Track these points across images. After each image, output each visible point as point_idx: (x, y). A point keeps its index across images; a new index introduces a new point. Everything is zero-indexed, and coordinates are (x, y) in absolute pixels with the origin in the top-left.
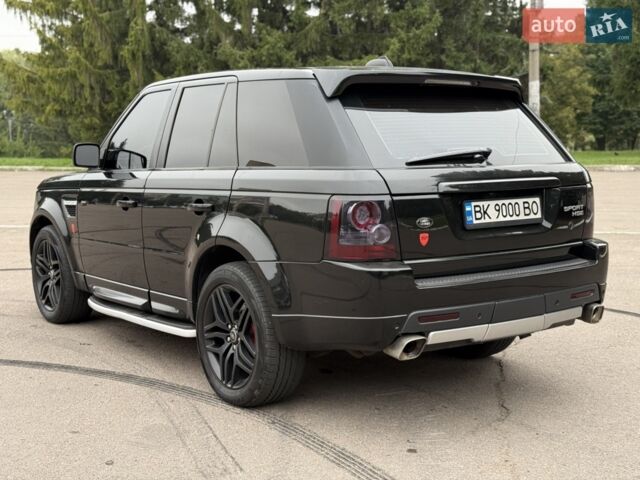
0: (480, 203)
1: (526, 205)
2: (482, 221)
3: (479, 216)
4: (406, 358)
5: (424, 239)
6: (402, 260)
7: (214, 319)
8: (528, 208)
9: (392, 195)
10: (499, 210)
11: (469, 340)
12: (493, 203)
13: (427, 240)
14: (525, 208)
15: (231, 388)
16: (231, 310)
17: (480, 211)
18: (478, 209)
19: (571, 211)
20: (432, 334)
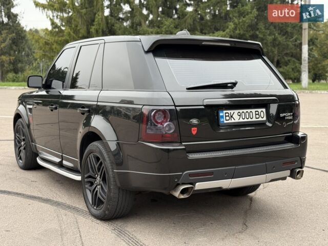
0: (229, 112)
1: (257, 113)
2: (230, 121)
3: (228, 118)
4: (182, 197)
5: (194, 131)
6: (181, 143)
7: (89, 172)
8: (258, 114)
9: (175, 106)
10: (240, 116)
11: (220, 188)
12: (236, 111)
13: (196, 131)
14: (256, 114)
15: (96, 209)
16: (96, 166)
17: (228, 116)
18: (227, 115)
19: (285, 116)
20: (197, 184)
